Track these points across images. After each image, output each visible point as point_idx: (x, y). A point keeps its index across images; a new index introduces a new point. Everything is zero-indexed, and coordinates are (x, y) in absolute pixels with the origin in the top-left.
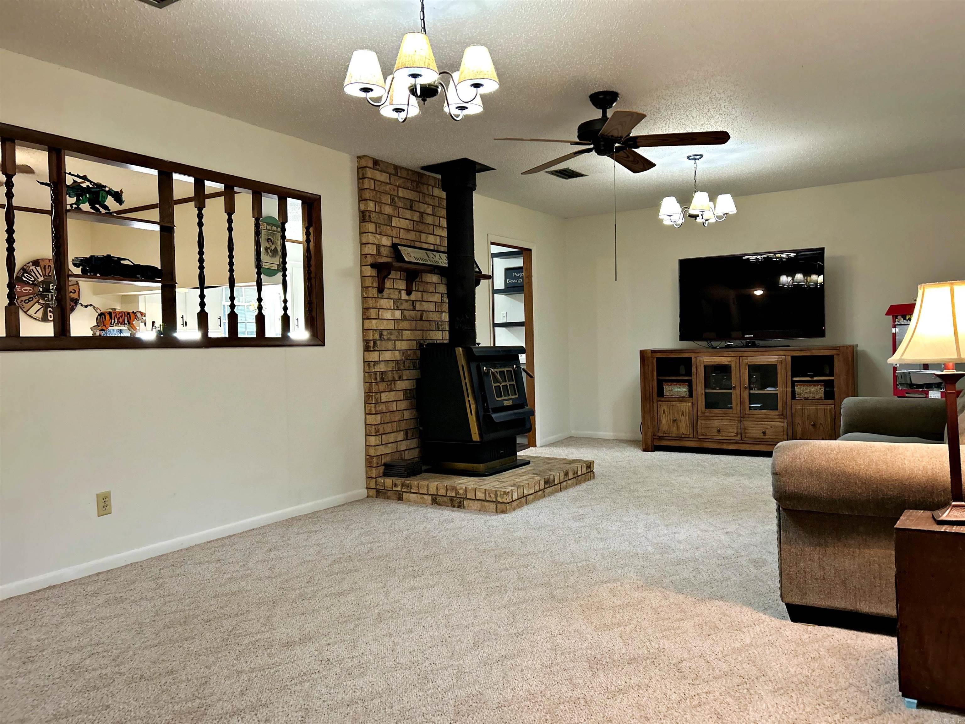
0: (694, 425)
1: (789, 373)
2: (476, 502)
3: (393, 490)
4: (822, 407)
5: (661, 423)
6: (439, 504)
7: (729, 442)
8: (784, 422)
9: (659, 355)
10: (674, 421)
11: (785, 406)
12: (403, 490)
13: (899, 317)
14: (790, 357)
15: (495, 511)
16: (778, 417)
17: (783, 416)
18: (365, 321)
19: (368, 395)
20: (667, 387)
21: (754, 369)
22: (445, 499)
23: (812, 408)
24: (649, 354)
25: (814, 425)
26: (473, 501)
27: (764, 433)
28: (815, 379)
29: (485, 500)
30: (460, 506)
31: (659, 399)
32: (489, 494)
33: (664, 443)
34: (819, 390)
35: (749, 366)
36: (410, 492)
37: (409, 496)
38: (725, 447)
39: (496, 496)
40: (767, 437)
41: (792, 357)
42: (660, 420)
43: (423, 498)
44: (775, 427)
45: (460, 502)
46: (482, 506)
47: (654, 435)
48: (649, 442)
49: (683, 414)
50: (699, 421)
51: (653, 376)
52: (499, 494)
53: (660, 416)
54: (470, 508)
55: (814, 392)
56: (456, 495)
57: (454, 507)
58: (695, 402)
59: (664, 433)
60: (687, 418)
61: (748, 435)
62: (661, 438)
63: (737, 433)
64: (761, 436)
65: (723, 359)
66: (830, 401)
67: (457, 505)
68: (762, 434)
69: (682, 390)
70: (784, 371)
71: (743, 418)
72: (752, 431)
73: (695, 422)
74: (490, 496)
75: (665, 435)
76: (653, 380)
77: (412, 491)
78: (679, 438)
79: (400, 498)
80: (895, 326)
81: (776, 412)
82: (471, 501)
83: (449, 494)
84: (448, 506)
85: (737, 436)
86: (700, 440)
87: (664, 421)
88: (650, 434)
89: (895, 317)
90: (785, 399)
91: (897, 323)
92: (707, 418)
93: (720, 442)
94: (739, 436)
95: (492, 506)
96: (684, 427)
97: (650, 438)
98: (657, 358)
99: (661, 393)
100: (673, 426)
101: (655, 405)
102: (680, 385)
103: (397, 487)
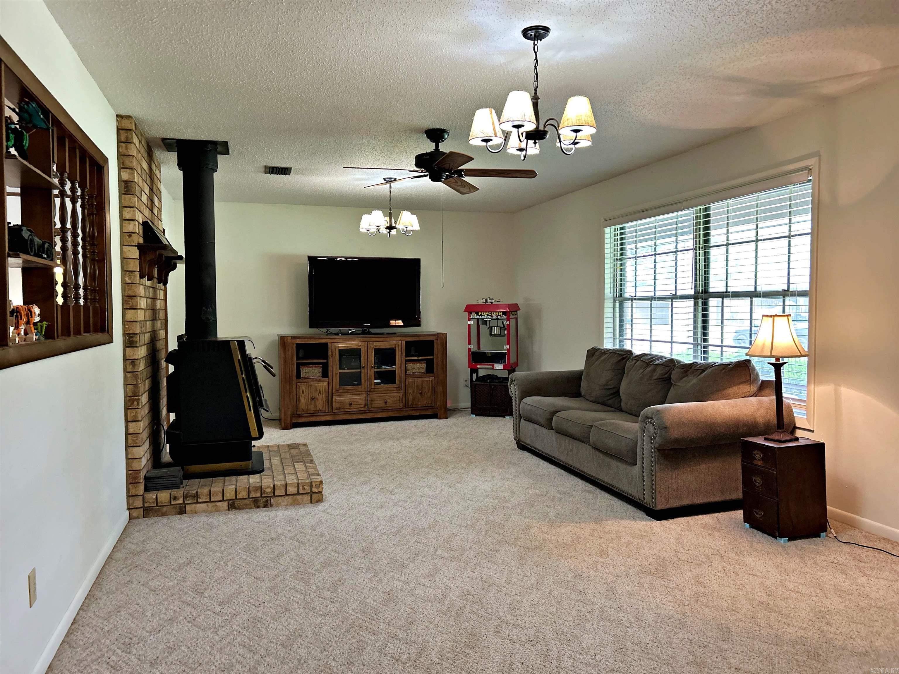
0: (329, 401)
1: (404, 354)
2: (287, 497)
3: (171, 505)
4: (426, 379)
5: (300, 403)
6: (239, 508)
7: (358, 413)
8: (399, 393)
9: (299, 341)
10: (313, 399)
11: (401, 381)
12: (186, 502)
13: (473, 313)
14: (404, 342)
15: (309, 502)
16: (395, 389)
17: (399, 388)
18: (127, 311)
19: (131, 399)
20: (304, 369)
21: (378, 352)
22: (247, 502)
23: (420, 380)
24: (290, 340)
25: (421, 394)
26: (283, 498)
27: (386, 403)
28: (420, 358)
29: (298, 494)
30: (267, 505)
31: (298, 380)
32: (303, 486)
33: (303, 420)
34: (421, 367)
35: (375, 349)
36: (198, 503)
37: (195, 507)
38: (355, 417)
39: (311, 486)
40: (388, 405)
41: (406, 342)
42: (299, 400)
43: (216, 505)
44: (394, 397)
45: (267, 501)
46: (294, 501)
47: (293, 414)
48: (289, 421)
49: (320, 392)
50: (334, 397)
51: (292, 360)
52: (314, 484)
53: (299, 395)
54: (278, 505)
55: (419, 368)
56: (261, 495)
57: (258, 507)
58: (331, 381)
59: (303, 410)
60: (324, 395)
61: (373, 405)
62: (299, 416)
63: (365, 405)
64: (384, 405)
65: (354, 344)
66: (431, 375)
67: (262, 505)
68: (384, 404)
69: (317, 371)
70: (400, 353)
71: (370, 392)
72: (376, 402)
73: (330, 399)
74: (304, 489)
75: (303, 413)
76: (292, 364)
77: (200, 500)
78: (317, 413)
79: (182, 511)
80: (469, 320)
81: (394, 386)
82: (280, 498)
83: (253, 495)
84: (251, 508)
85: (365, 407)
86: (335, 414)
87: (303, 400)
88: (289, 413)
89: (470, 313)
90: (401, 375)
91: (472, 317)
92: (340, 395)
93: (351, 413)
94: (366, 407)
95: (307, 498)
96: (321, 404)
97: (289, 417)
98: (296, 344)
99: (299, 376)
100: (311, 404)
101: (294, 386)
102: (316, 367)
103: (178, 499)
